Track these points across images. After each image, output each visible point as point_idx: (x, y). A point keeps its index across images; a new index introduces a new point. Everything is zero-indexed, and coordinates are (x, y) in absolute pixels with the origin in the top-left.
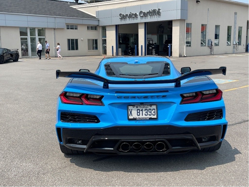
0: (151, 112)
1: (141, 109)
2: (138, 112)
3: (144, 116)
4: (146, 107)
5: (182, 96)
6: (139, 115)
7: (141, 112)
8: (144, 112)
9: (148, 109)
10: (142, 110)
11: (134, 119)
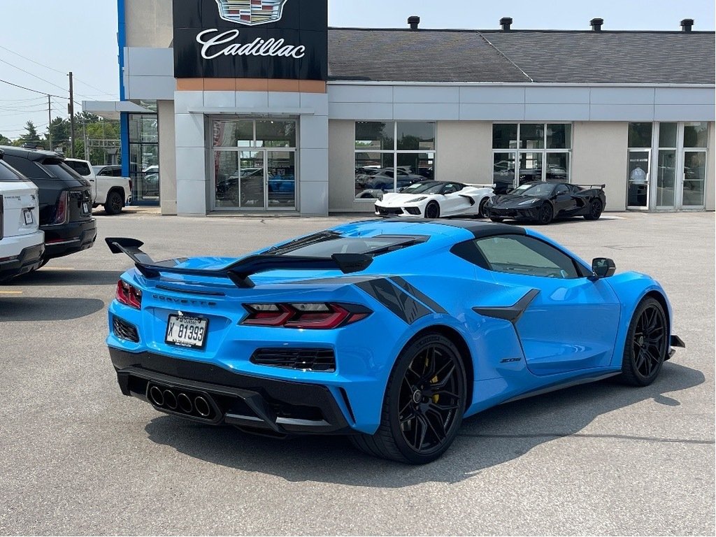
0: (197, 334)
1: (185, 325)
2: (180, 331)
3: (187, 340)
4: (194, 323)
5: (247, 306)
6: (181, 337)
7: (185, 330)
8: (189, 331)
9: (195, 327)
10: (186, 328)
11: (172, 343)
